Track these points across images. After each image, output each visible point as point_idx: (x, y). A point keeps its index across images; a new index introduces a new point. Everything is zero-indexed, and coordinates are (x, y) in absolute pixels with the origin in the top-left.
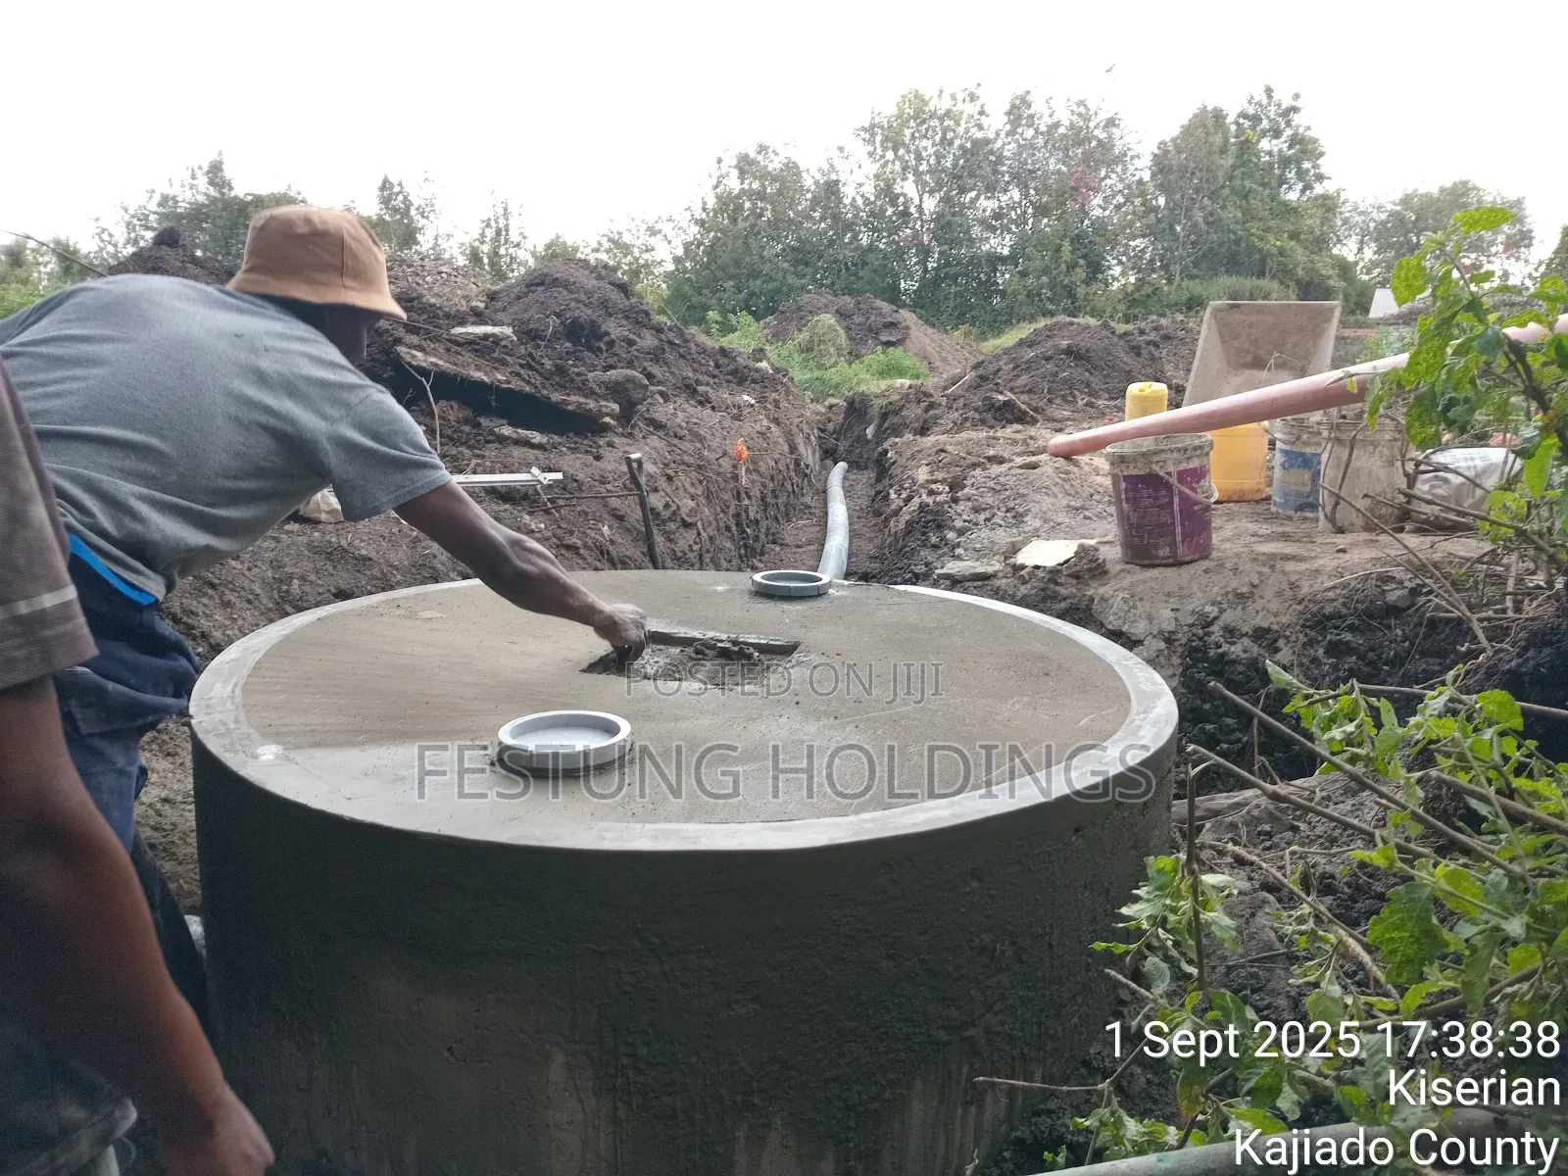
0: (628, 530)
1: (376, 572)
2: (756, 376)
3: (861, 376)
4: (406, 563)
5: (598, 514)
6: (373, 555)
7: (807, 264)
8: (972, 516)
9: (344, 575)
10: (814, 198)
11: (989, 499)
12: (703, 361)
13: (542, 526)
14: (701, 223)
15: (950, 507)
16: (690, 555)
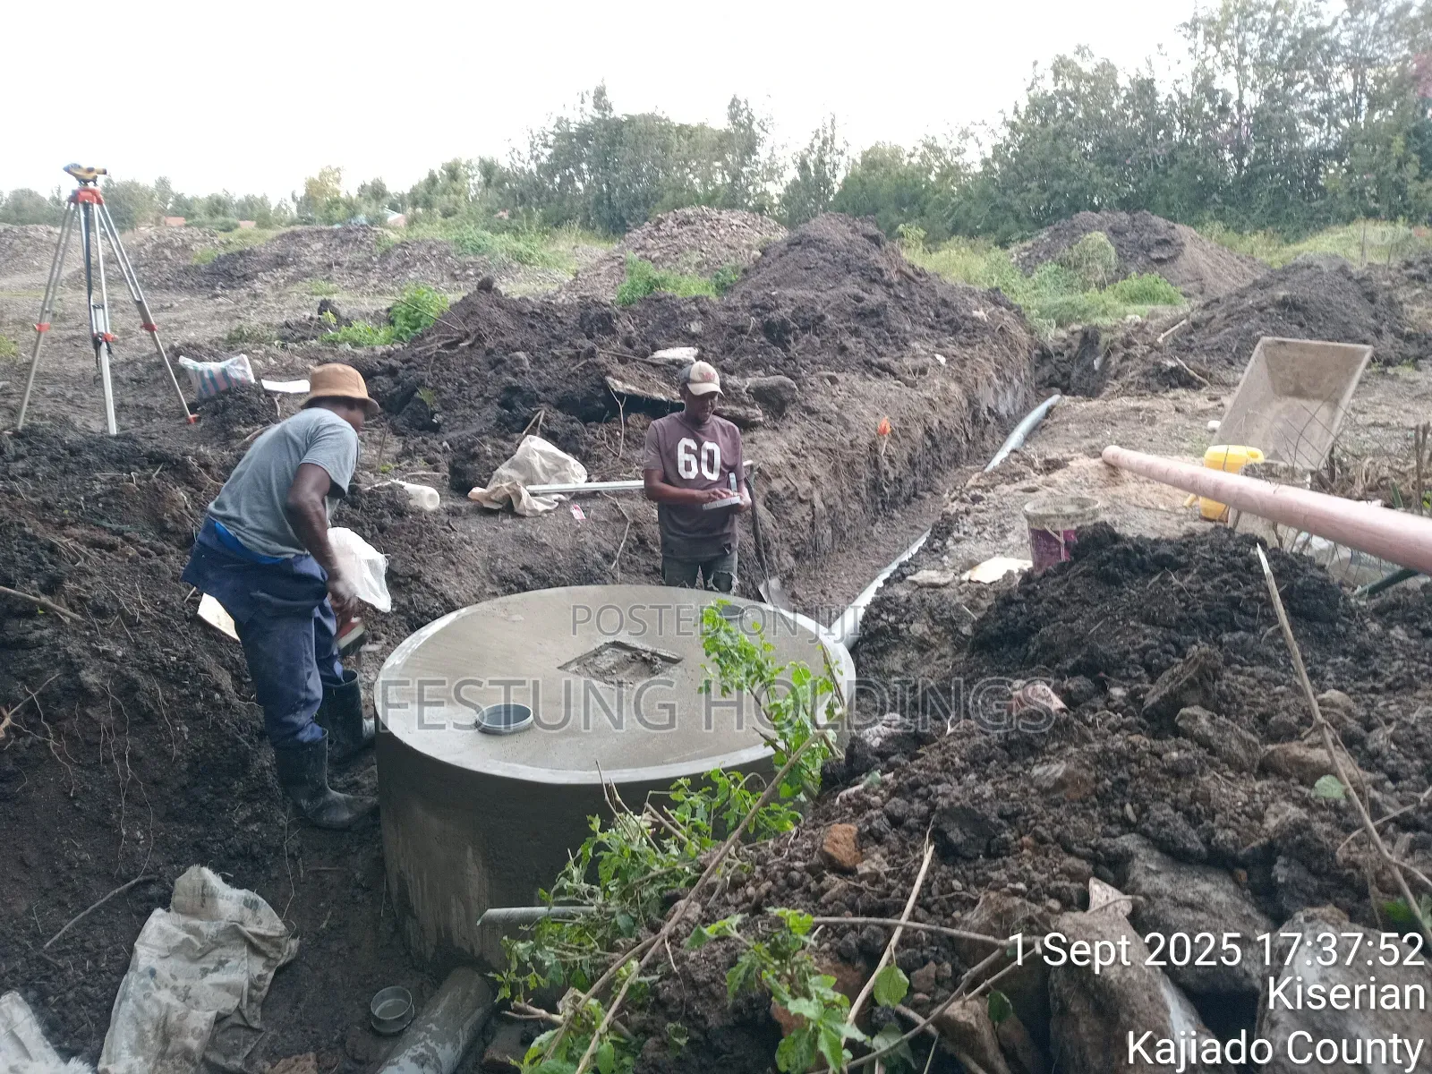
2: (968, 325)
3: (1108, 303)
7: (1114, 163)
10: (1128, 96)
12: (924, 312)
14: (1013, 126)
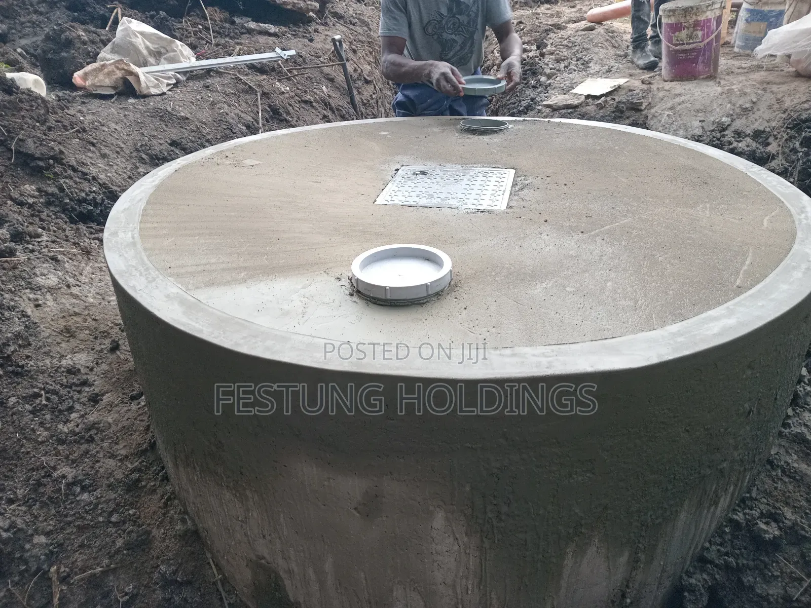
0: (337, 87)
1: (192, 127)
4: (210, 119)
5: (318, 78)
6: (189, 116)
8: (555, 65)
9: (174, 130)
11: (565, 53)
13: (288, 88)
15: (540, 60)
16: (371, 101)
